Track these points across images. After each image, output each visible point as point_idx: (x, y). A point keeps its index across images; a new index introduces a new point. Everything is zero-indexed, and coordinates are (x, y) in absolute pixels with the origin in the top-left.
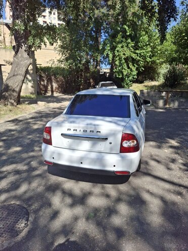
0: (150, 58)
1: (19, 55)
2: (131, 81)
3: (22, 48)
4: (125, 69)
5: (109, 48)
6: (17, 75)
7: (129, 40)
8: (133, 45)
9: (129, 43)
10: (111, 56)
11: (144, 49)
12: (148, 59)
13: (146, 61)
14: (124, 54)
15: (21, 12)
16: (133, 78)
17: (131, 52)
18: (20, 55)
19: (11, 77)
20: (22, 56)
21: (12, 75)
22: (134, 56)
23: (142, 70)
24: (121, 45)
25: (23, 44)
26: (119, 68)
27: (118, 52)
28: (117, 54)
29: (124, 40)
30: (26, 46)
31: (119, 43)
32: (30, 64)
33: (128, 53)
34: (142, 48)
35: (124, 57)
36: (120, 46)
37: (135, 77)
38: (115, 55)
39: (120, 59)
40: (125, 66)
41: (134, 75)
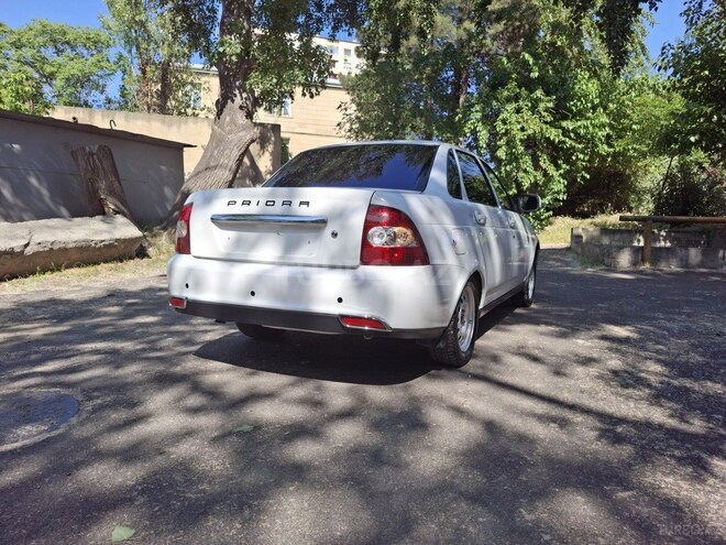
0: (610, 146)
1: (226, 117)
2: (548, 210)
3: (233, 101)
4: (525, 171)
5: (479, 115)
6: (216, 167)
7: (539, 93)
8: (551, 105)
9: (538, 100)
10: (484, 135)
11: (587, 119)
12: (604, 149)
13: (594, 154)
14: (523, 129)
15: (239, 16)
16: (556, 200)
17: (546, 123)
18: (228, 119)
19: (199, 172)
20: (233, 121)
21: (204, 166)
22: (553, 134)
23: (583, 178)
24: (514, 105)
25: (237, 92)
26: (508, 168)
27: (505, 124)
28: (501, 128)
29: (524, 92)
30: (244, 95)
31: (508, 100)
32: (253, 141)
33: (534, 126)
34: (580, 115)
35: (520, 135)
36: (511, 107)
37: (561, 197)
38: (497, 134)
39: (510, 144)
40: (527, 162)
41: (558, 192)
